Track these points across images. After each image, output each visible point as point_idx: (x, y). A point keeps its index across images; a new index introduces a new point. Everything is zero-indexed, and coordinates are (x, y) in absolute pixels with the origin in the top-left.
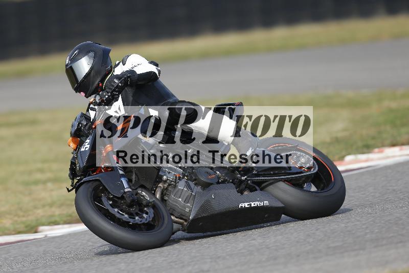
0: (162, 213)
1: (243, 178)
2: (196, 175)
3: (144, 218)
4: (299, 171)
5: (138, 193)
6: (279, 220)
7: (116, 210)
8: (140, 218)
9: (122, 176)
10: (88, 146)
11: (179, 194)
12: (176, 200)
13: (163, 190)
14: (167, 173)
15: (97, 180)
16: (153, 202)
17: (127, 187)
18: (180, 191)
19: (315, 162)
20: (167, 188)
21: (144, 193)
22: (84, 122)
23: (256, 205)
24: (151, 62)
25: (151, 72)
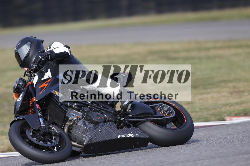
0: (65, 140)
1: (122, 119)
2: (90, 117)
3: (53, 143)
4: (162, 115)
5: (50, 128)
6: (147, 146)
7: (35, 139)
8: (51, 143)
9: (41, 117)
10: (21, 98)
11: (78, 129)
12: (77, 132)
13: (69, 126)
14: (72, 116)
15: (24, 119)
16: (60, 133)
17: (43, 124)
18: (79, 127)
19: (174, 110)
20: (72, 125)
21: (53, 128)
22: (21, 83)
23: (130, 136)
24: (66, 46)
25: (65, 52)
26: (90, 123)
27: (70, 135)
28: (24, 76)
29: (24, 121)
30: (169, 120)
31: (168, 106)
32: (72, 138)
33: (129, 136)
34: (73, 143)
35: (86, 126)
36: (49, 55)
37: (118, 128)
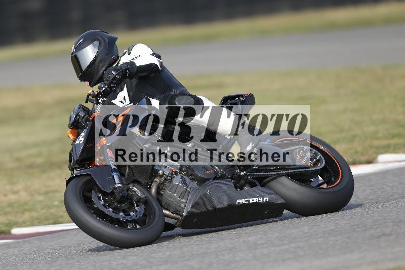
1: (242, 174)
2: (192, 170)
5: (130, 189)
6: (281, 216)
10: (83, 139)
11: (174, 190)
12: (172, 195)
13: (159, 184)
14: (163, 168)
15: (88, 175)
16: (145, 197)
17: (118, 182)
18: (175, 187)
19: (322, 157)
20: (163, 182)
21: (135, 189)
22: (82, 114)
23: (255, 201)
24: (154, 54)
25: (152, 64)
26: (192, 180)
27: (160, 198)
28: (87, 102)
29: (88, 178)
30: (315, 174)
31: (313, 150)
32: (163, 204)
33: (253, 200)
34: (165, 212)
35: (186, 184)
36: (128, 69)
37: (236, 187)
